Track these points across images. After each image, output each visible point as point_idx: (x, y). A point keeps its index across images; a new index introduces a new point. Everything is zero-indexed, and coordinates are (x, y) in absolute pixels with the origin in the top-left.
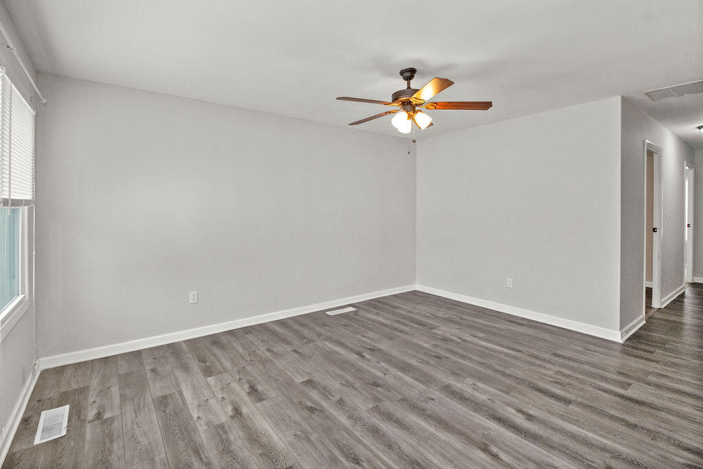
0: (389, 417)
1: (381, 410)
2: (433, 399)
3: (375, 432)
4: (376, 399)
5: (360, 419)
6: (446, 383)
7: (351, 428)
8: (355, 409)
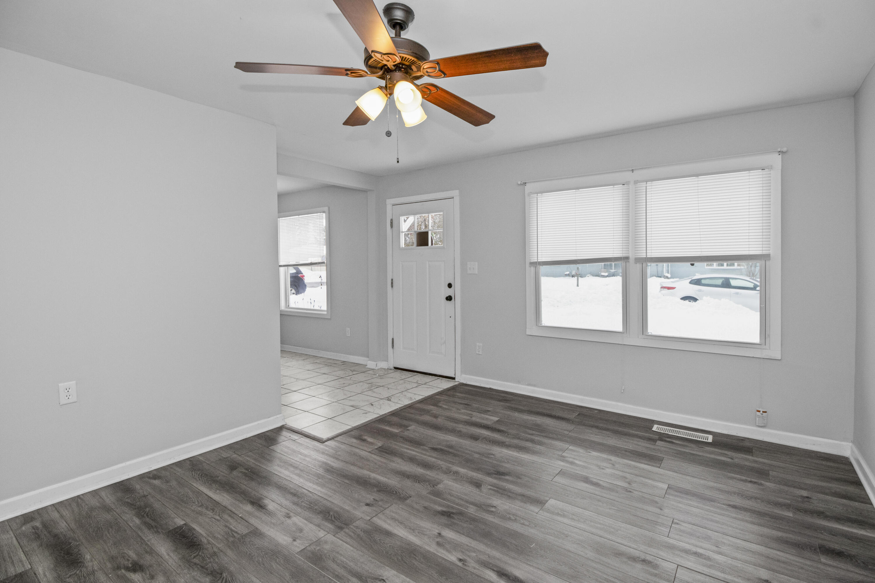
0: (417, 479)
1: (427, 484)
2: (367, 505)
3: (426, 465)
4: (438, 494)
5: (446, 473)
6: (341, 534)
7: (450, 465)
8: (454, 480)
